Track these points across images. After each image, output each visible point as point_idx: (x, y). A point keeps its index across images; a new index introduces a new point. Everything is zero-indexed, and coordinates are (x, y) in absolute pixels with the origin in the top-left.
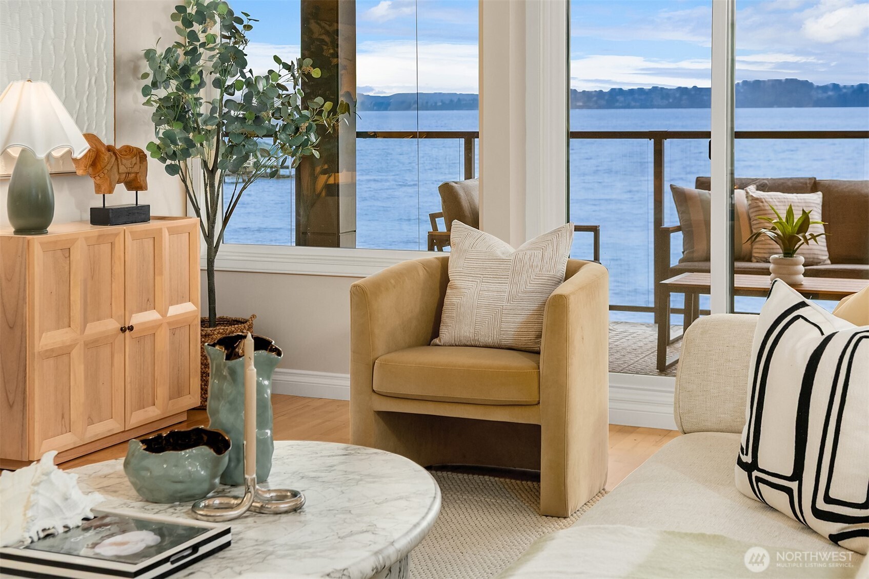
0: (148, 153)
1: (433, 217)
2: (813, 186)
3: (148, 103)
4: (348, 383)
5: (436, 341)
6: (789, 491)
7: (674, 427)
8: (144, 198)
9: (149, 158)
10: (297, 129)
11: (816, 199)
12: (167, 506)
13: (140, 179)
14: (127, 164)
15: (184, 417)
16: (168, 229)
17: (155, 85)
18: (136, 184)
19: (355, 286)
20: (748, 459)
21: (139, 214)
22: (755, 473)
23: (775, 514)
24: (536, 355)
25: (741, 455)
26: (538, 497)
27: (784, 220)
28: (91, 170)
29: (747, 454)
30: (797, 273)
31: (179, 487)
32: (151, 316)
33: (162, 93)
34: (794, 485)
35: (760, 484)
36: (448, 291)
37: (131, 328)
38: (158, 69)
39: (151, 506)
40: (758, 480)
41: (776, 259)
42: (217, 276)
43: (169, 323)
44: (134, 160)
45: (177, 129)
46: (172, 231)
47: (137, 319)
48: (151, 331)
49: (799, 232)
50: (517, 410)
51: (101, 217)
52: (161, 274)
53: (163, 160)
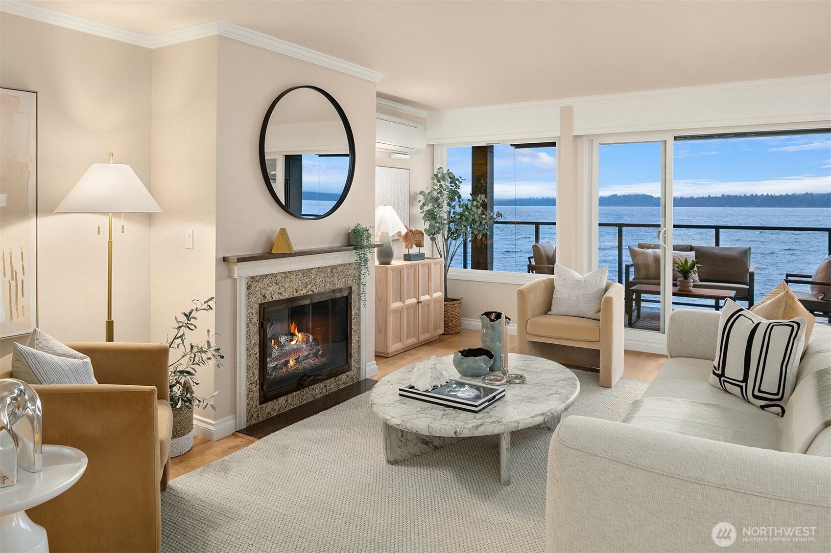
0: (424, 233)
1: (529, 258)
2: (691, 249)
3: (422, 212)
4: (516, 328)
5: (550, 312)
6: (741, 387)
7: (666, 353)
8: (422, 250)
9: (425, 234)
10: (481, 223)
11: (693, 254)
12: (471, 378)
13: (422, 243)
14: (418, 236)
15: (438, 338)
16: (434, 263)
17: (424, 205)
18: (420, 245)
19: (519, 290)
20: (720, 372)
21: (421, 256)
22: (723, 378)
23: (731, 396)
24: (598, 321)
25: (715, 370)
26: (599, 379)
27: (684, 263)
28: (404, 240)
29: (718, 370)
30: (690, 286)
31: (476, 371)
32: (427, 297)
33: (426, 208)
34: (744, 385)
35: (725, 383)
36: (555, 292)
37: (421, 302)
38: (426, 199)
39: (465, 378)
40: (724, 381)
41: (680, 280)
42: (448, 282)
43: (434, 300)
44: (420, 235)
45: (433, 222)
46: (435, 264)
47: (422, 298)
48: (428, 303)
49: (691, 269)
50: (590, 343)
51: (407, 257)
52: (431, 281)
53: (429, 235)
